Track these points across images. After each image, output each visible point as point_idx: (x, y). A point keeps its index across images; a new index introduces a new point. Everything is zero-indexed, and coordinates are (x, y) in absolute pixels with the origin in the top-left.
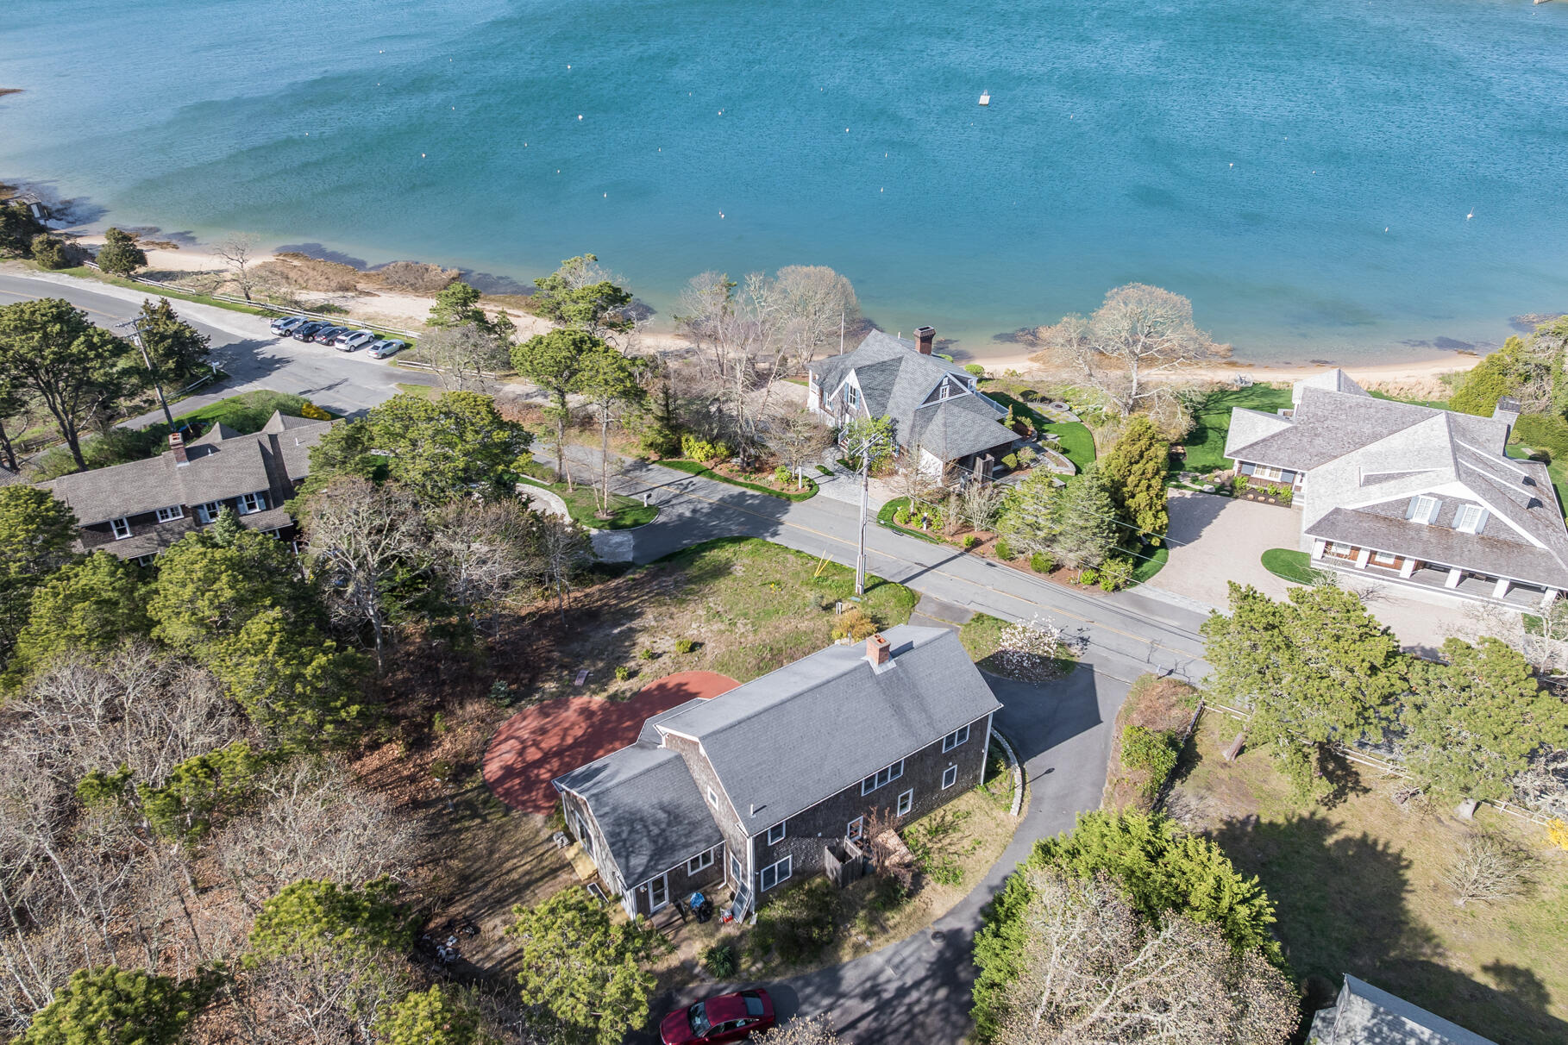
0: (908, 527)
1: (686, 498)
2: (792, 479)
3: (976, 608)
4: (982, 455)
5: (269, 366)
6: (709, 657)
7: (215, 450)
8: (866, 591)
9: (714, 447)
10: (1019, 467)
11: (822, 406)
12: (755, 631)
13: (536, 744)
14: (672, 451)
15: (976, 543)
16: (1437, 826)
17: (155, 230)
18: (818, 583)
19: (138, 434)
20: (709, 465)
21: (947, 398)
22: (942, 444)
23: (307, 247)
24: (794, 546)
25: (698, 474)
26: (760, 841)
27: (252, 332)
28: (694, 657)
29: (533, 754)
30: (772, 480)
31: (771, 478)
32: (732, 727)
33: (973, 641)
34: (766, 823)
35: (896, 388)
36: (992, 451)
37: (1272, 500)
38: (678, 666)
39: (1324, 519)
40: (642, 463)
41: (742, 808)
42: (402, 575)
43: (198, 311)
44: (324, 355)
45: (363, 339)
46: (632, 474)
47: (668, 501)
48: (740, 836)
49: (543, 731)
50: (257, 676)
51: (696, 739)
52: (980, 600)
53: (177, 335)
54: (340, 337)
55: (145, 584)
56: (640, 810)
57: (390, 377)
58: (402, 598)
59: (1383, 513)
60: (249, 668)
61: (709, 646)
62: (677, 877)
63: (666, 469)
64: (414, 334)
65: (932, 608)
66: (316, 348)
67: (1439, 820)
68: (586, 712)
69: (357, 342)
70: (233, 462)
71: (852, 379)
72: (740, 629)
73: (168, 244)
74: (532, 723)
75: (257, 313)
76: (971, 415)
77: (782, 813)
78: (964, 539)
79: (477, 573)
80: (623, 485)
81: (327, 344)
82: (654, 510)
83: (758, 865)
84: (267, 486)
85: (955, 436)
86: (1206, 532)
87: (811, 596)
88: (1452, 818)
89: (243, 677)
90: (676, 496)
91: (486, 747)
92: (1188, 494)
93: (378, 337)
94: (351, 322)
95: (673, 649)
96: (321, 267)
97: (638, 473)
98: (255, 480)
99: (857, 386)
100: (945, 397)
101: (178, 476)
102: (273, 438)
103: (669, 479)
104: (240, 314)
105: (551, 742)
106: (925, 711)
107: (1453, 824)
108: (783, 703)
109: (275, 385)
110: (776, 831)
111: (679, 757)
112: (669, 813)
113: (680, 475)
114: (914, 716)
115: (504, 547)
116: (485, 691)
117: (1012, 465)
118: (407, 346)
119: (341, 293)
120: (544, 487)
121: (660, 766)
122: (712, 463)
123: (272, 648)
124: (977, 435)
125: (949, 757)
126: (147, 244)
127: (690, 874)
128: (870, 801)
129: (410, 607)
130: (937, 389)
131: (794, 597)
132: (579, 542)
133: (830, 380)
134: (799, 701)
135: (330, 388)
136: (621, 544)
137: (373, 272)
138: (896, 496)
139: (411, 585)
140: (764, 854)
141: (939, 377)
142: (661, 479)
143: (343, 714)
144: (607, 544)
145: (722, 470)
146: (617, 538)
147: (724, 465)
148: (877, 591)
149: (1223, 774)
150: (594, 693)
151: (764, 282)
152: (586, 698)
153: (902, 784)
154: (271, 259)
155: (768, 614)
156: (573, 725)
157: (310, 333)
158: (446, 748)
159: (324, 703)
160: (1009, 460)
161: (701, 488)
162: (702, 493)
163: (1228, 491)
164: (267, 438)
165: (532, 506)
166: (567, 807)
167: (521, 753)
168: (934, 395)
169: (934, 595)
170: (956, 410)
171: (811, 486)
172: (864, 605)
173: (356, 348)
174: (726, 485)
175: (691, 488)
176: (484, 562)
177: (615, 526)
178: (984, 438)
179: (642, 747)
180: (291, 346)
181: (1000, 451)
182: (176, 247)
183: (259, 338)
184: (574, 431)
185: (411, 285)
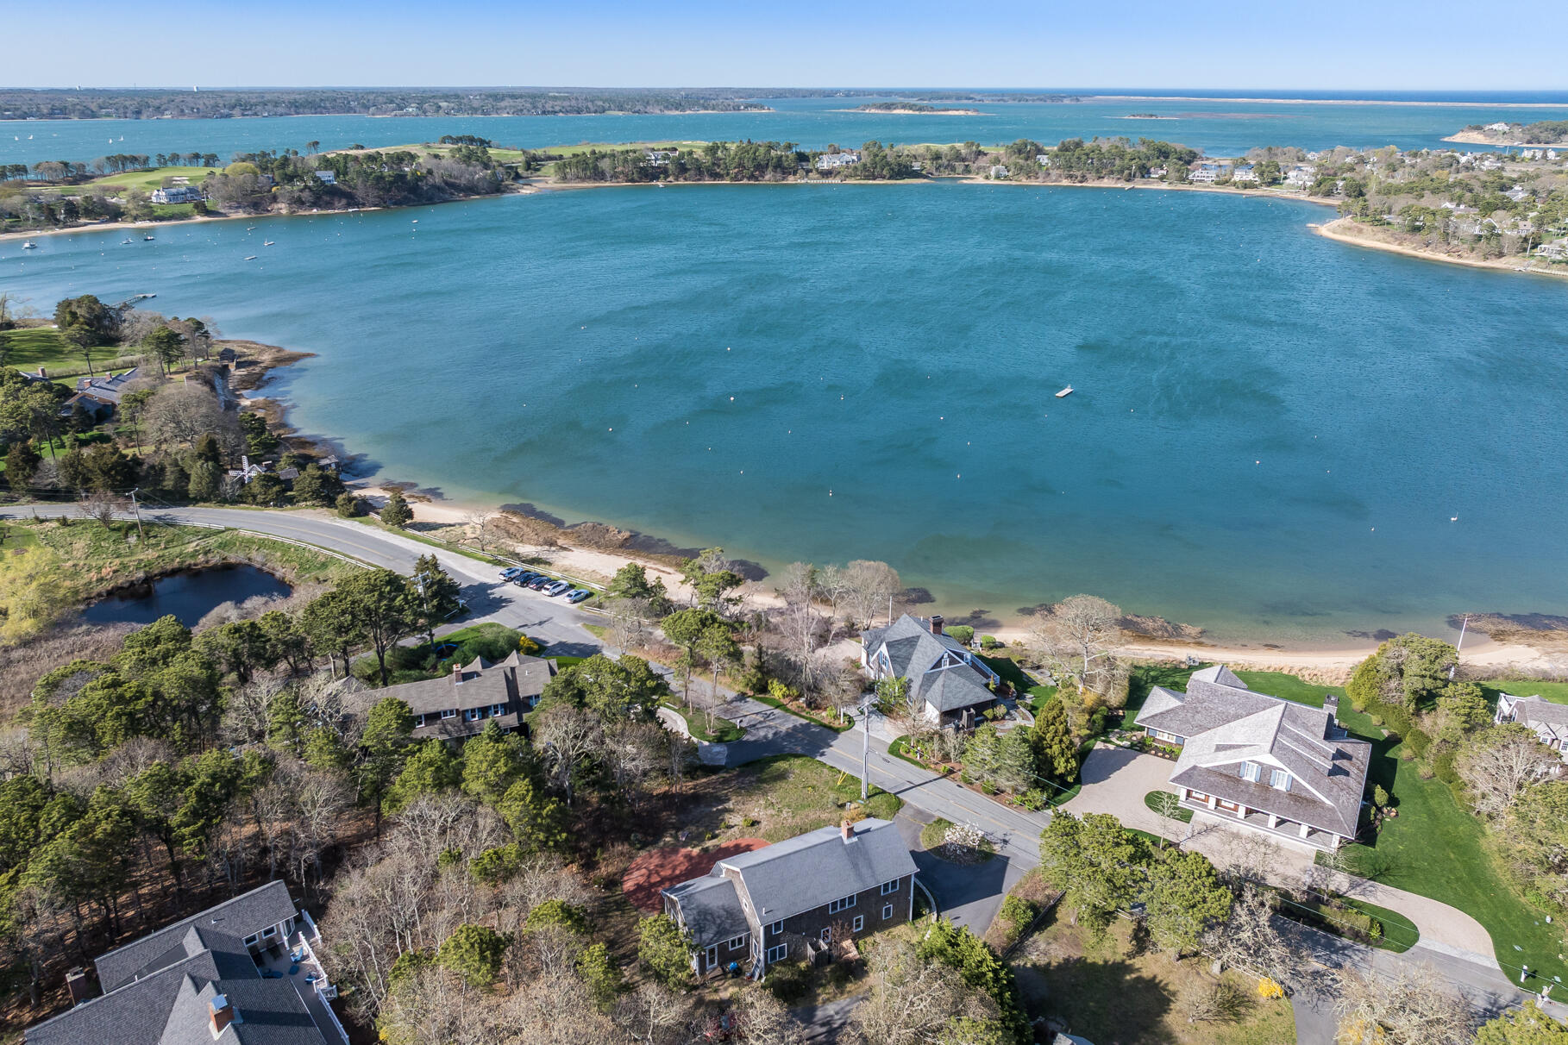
0: (908, 756)
1: (768, 723)
2: (836, 717)
3: (938, 815)
4: (967, 708)
5: (498, 604)
6: (762, 831)
7: (478, 675)
8: (868, 797)
9: (788, 689)
10: (995, 718)
11: (868, 663)
12: (793, 817)
13: (657, 873)
14: (761, 689)
15: (951, 772)
16: (1196, 977)
17: (413, 485)
18: (840, 789)
19: (412, 651)
20: (785, 701)
21: (948, 666)
22: (939, 699)
23: (522, 506)
24: (830, 763)
25: (777, 707)
26: (767, 929)
27: (485, 576)
28: (753, 830)
29: (655, 879)
30: (824, 716)
31: (824, 714)
32: (759, 865)
33: (930, 836)
34: (772, 920)
35: (914, 657)
36: (975, 706)
37: (1167, 756)
38: (742, 834)
39: (1184, 773)
40: (742, 697)
41: (758, 910)
42: (586, 763)
43: (449, 558)
44: (534, 598)
45: (562, 588)
46: (735, 704)
47: (754, 725)
48: (757, 925)
49: (662, 866)
50: (521, 812)
51: (738, 870)
52: (943, 809)
53: (441, 582)
54: (546, 586)
55: (456, 759)
56: (710, 909)
57: (578, 618)
58: (584, 778)
59: (1225, 772)
60: (517, 807)
61: (764, 824)
62: (723, 948)
63: (757, 702)
64: (596, 587)
65: (911, 812)
66: (528, 592)
67: (1198, 973)
68: (689, 857)
69: (556, 590)
70: (489, 683)
71: (884, 649)
72: (784, 814)
73: (424, 497)
74: (656, 861)
75: (489, 562)
76: (963, 680)
77: (781, 916)
78: (943, 767)
79: (629, 766)
80: (726, 711)
81: (536, 590)
82: (743, 730)
83: (766, 947)
84: (507, 700)
85: (949, 695)
86: (1115, 776)
87: (832, 796)
88: (1207, 973)
89: (512, 811)
90: (760, 722)
91: (625, 871)
92: (1111, 747)
93: (572, 586)
94: (554, 573)
95: (741, 823)
96: (533, 524)
97: (738, 704)
98: (502, 697)
99: (887, 654)
100: (946, 666)
101: (456, 690)
102: (513, 669)
103: (758, 709)
104: (476, 562)
105: (666, 873)
106: (871, 868)
107: (1207, 977)
108: (789, 854)
109: (503, 621)
110: (777, 925)
111: (730, 882)
112: (727, 912)
113: (765, 707)
114: (865, 871)
115: (646, 752)
116: (625, 839)
117: (990, 717)
118: (590, 595)
119: (547, 547)
120: (674, 710)
121: (719, 885)
122: (787, 700)
123: (528, 799)
124: (965, 695)
125: (887, 899)
126: (410, 497)
127: (730, 949)
128: (835, 918)
129: (588, 783)
130: (940, 661)
131: (822, 797)
132: (692, 750)
133: (872, 647)
134: (797, 855)
135: (540, 623)
136: (719, 753)
137: (570, 530)
138: (901, 734)
139: (590, 770)
140: (770, 940)
141: (942, 652)
142: (753, 709)
143: (558, 837)
144: (710, 752)
145: (793, 706)
146: (717, 749)
147: (794, 703)
148: (876, 798)
149: (1067, 932)
150: (695, 846)
151: (837, 571)
152: (689, 849)
153: (856, 911)
154: (497, 515)
155: (804, 807)
156: (682, 863)
157: (526, 580)
158: (604, 870)
159: (548, 830)
160: (988, 713)
161: (779, 718)
162: (778, 721)
163: (1141, 747)
164: (509, 670)
165: (665, 725)
166: (667, 906)
167: (649, 877)
168: (938, 664)
169: (913, 803)
170: (953, 676)
171: (849, 722)
172: (866, 806)
173: (556, 594)
174: (794, 717)
175: (772, 717)
176: (634, 760)
177: (719, 740)
178: (969, 697)
179: (711, 876)
180: (512, 589)
181: (980, 707)
182: (429, 501)
183: (490, 581)
184: (699, 670)
185: (596, 543)
